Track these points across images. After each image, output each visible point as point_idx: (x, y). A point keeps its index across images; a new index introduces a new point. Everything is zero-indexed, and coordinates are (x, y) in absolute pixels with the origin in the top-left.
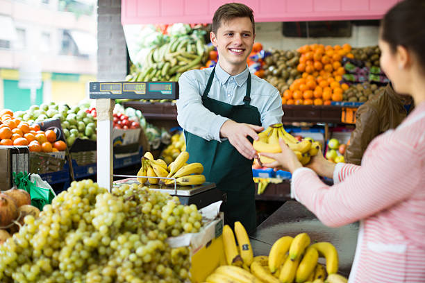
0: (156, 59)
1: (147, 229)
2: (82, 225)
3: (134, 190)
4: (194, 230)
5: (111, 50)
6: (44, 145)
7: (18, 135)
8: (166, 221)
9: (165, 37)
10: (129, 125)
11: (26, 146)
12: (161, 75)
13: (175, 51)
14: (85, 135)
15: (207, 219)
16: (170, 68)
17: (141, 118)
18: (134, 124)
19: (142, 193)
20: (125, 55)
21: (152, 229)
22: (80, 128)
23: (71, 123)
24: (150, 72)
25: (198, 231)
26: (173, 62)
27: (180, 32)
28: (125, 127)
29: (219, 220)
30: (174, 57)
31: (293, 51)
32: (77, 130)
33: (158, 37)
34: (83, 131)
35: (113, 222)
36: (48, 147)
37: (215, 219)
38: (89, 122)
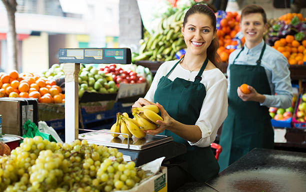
0: (165, 27)
1: (83, 185)
2: (24, 179)
3: (83, 145)
4: (125, 187)
5: (129, 20)
6: (55, 97)
7: (35, 89)
8: (100, 177)
9: (174, 9)
10: (136, 80)
11: (36, 99)
12: (165, 39)
13: (180, 20)
14: (94, 89)
15: (152, 173)
16: (173, 33)
17: (149, 74)
18: (141, 79)
19: (88, 149)
20: (140, 24)
21: (87, 184)
22: (90, 83)
23: (83, 79)
24: (157, 37)
25: (130, 187)
26: (177, 29)
27: (186, 5)
28: (132, 82)
29: (161, 174)
30: (178, 25)
31: (275, 19)
32: (86, 85)
33: (168, 9)
34: (93, 86)
35: (45, 179)
36: (58, 99)
37: (157, 174)
38: (99, 78)
